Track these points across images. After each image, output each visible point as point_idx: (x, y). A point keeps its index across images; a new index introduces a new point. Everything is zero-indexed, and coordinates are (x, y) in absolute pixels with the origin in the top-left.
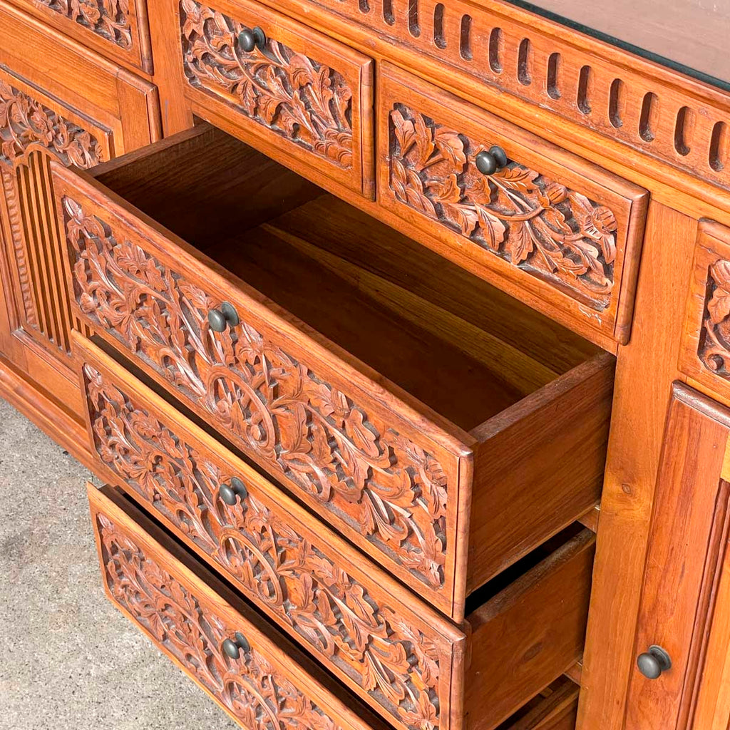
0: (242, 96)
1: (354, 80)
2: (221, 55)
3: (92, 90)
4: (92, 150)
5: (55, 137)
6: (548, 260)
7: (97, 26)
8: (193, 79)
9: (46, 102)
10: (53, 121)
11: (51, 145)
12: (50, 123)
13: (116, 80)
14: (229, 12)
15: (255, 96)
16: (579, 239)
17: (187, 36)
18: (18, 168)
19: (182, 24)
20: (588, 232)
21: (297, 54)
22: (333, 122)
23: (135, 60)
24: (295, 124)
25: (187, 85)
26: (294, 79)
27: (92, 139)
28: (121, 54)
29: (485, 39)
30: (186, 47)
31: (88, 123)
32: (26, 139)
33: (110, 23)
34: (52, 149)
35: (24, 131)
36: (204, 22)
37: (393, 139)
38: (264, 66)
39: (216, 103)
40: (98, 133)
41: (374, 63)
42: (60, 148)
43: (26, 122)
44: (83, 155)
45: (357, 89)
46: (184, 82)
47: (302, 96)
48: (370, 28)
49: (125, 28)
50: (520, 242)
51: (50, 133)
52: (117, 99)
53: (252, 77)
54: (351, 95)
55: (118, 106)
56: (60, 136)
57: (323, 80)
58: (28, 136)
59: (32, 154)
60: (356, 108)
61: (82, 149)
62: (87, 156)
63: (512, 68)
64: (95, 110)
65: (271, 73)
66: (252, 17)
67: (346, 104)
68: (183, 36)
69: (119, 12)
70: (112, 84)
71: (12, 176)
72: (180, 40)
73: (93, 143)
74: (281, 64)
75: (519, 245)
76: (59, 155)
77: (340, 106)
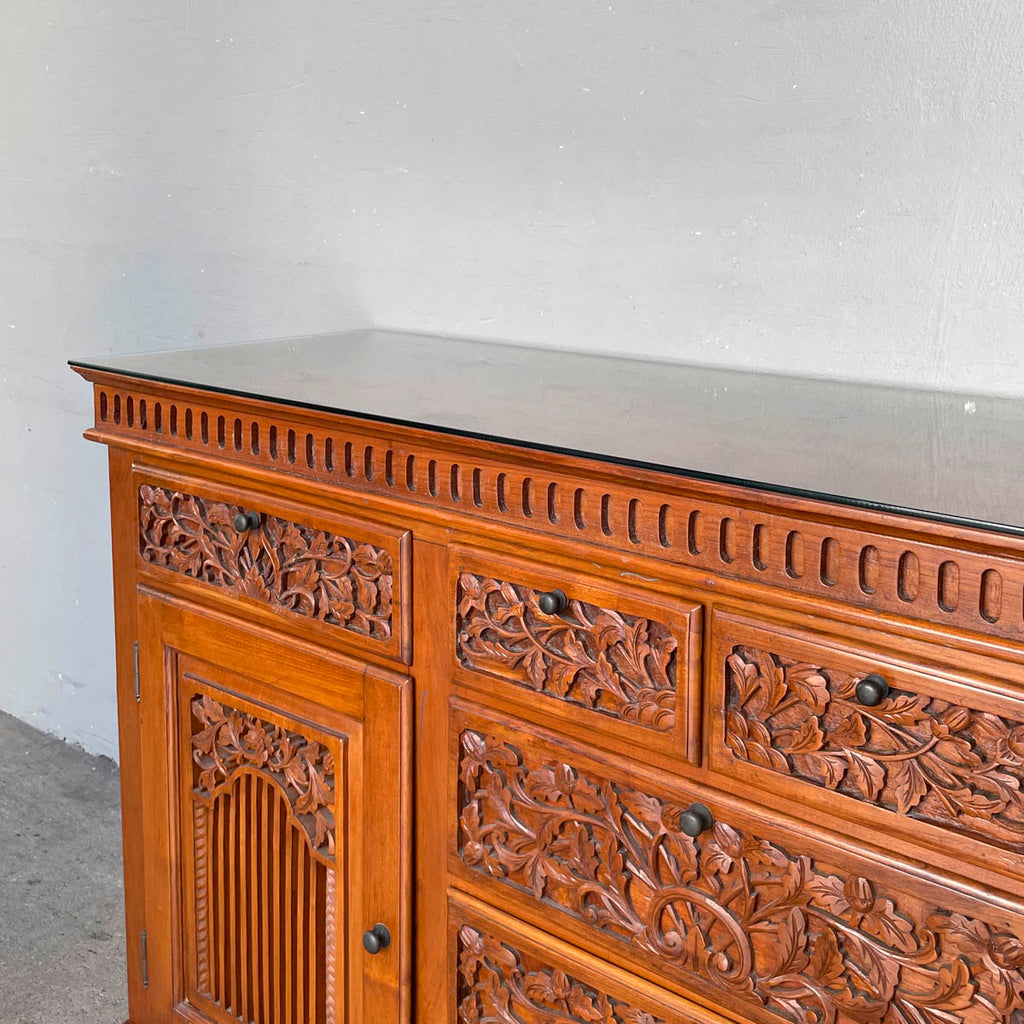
0: (529, 669)
1: (680, 628)
2: (504, 629)
3: (330, 693)
4: (319, 764)
5: (271, 756)
6: (950, 801)
7: (347, 622)
8: (464, 660)
9: (268, 716)
10: (272, 737)
11: (265, 766)
12: (268, 738)
13: (364, 676)
14: (521, 580)
15: (545, 667)
16: (991, 770)
17: (463, 615)
18: (217, 800)
19: (458, 603)
20: (1005, 759)
21: (605, 610)
22: (649, 680)
23: (392, 651)
24: (598, 691)
25: (458, 667)
26: (600, 639)
27: (323, 749)
28: (376, 647)
29: (854, 559)
30: (460, 627)
31: (318, 732)
32: (234, 764)
33: (365, 617)
34: (266, 770)
35: (231, 754)
36: (485, 597)
37: (730, 687)
38: (562, 632)
39: (494, 682)
40: (331, 742)
41: (704, 608)
42: (275, 766)
43: (236, 743)
44: (307, 769)
45: (685, 638)
46: (455, 664)
47: (608, 658)
48: (704, 569)
49: (384, 619)
50: (907, 785)
51: (266, 752)
52: (362, 698)
53: (543, 646)
54: (676, 645)
55: (362, 705)
56: (278, 754)
57: (639, 634)
58: (235, 760)
59: (239, 779)
60: (683, 659)
61: (306, 764)
62: (312, 770)
63: (891, 586)
64: (327, 716)
65: (571, 638)
66: (551, 581)
67: (668, 657)
68: (459, 615)
69: (379, 602)
70: (358, 684)
71: (207, 810)
72: (455, 620)
73: (321, 755)
74: (583, 626)
75: (906, 789)
76: (274, 776)
77: (660, 660)
